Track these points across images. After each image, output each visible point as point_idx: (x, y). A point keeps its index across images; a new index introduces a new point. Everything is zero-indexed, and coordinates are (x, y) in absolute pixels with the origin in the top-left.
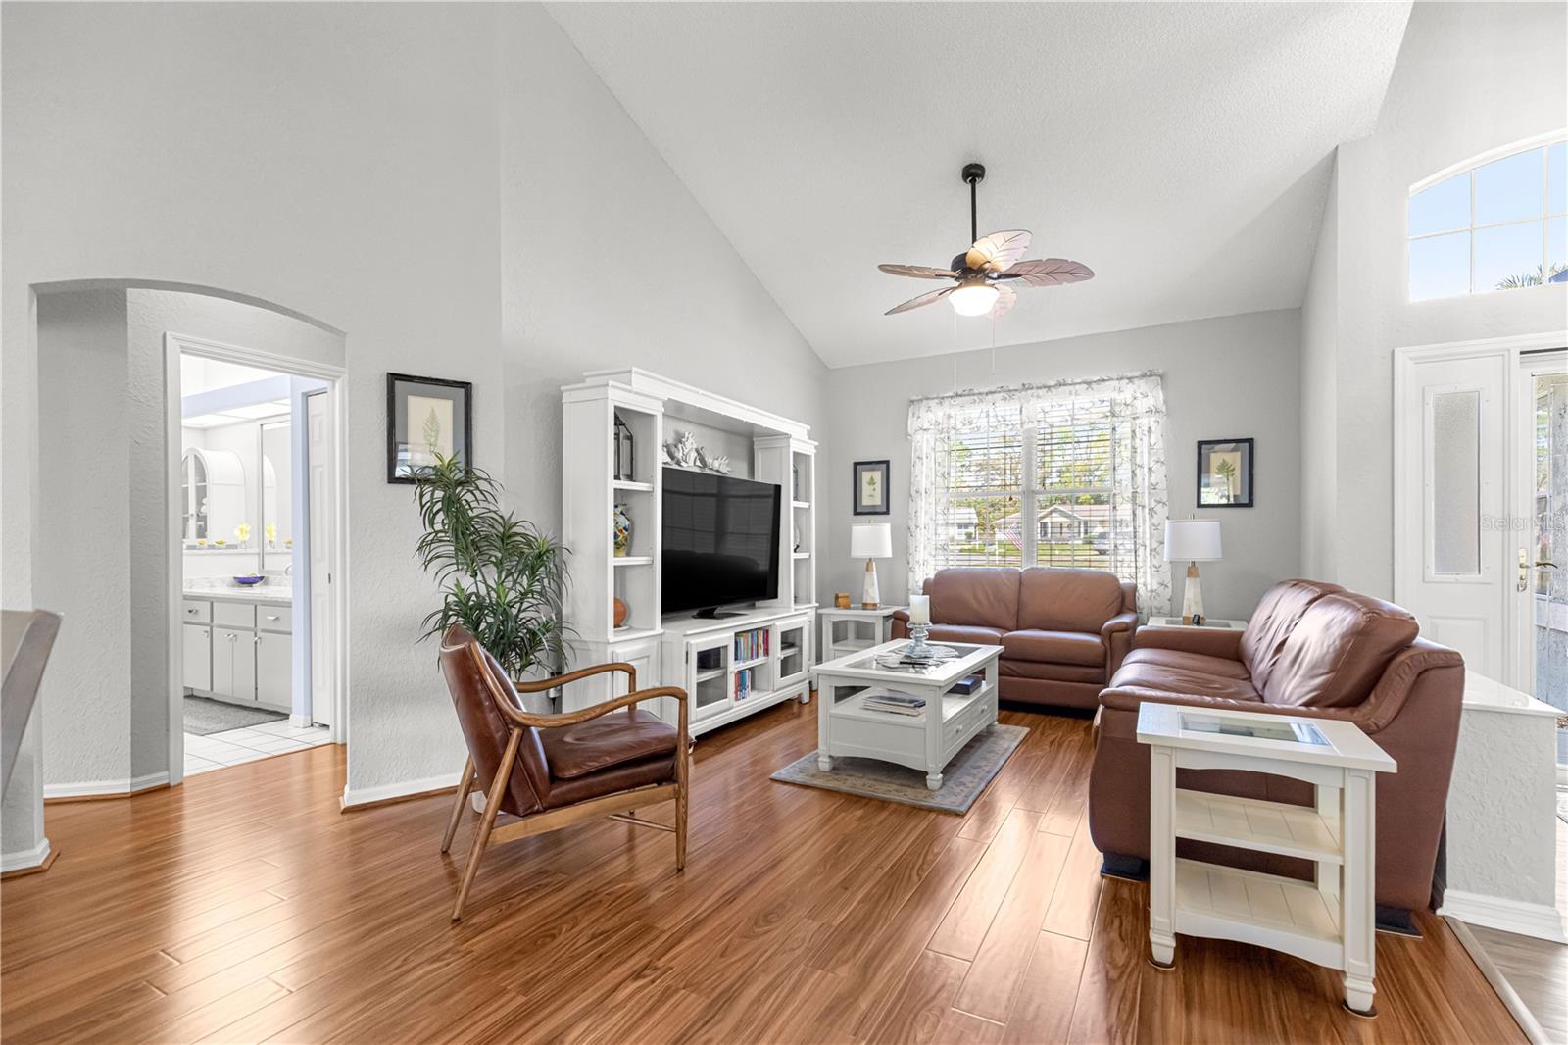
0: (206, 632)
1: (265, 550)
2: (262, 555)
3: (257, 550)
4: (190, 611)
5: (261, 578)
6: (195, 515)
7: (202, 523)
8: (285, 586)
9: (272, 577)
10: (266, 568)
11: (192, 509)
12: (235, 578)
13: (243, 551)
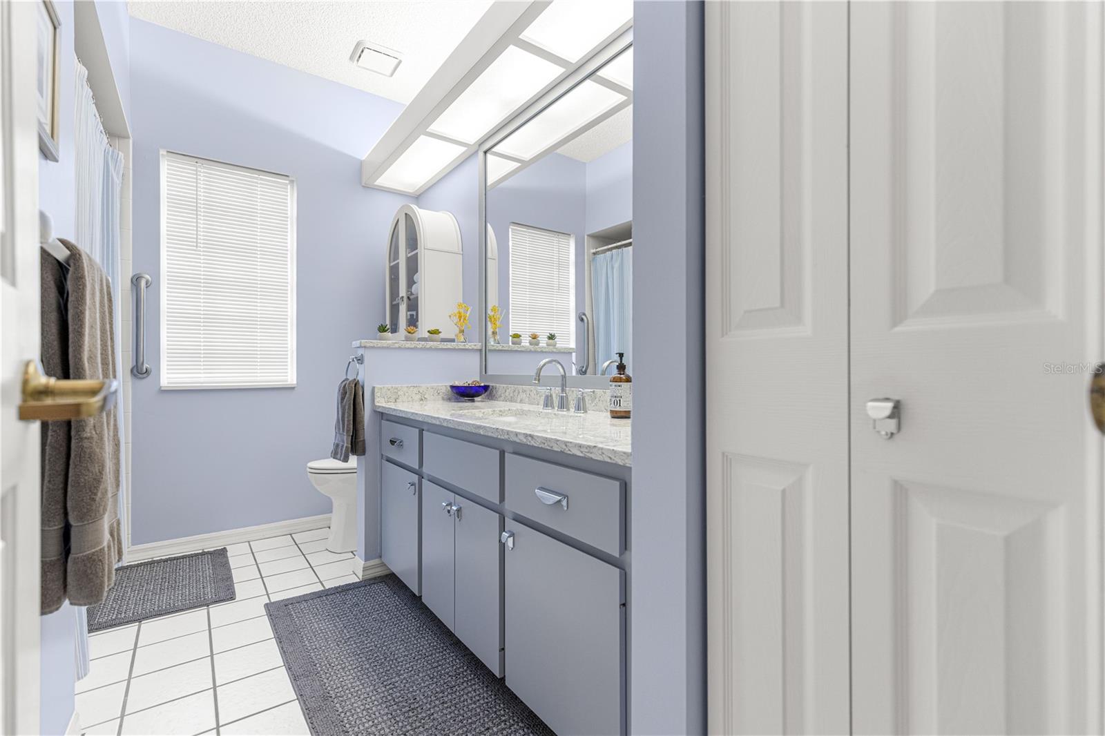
0: (413, 484)
1: (489, 347)
2: (484, 353)
3: (479, 346)
4: (392, 442)
5: (486, 388)
6: (405, 299)
7: (414, 313)
8: (521, 401)
9: (500, 387)
10: (489, 372)
11: (403, 292)
12: (452, 387)
13: (461, 346)
